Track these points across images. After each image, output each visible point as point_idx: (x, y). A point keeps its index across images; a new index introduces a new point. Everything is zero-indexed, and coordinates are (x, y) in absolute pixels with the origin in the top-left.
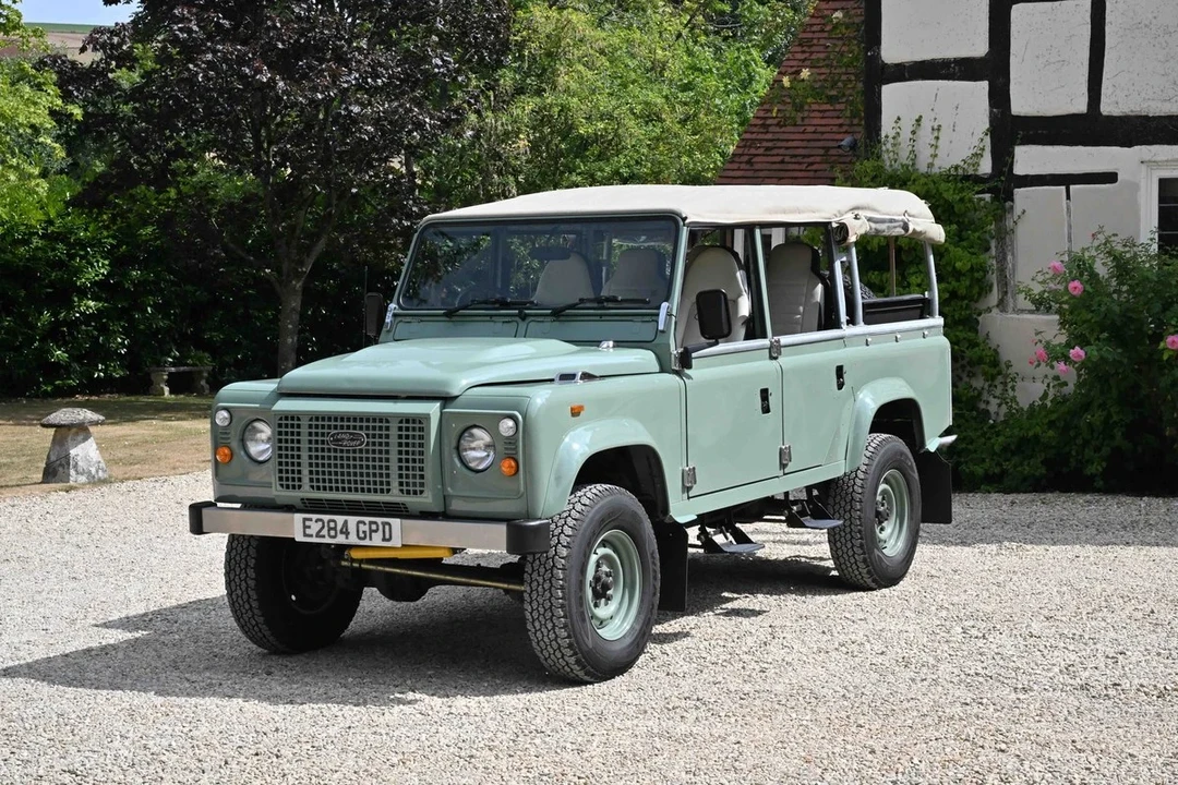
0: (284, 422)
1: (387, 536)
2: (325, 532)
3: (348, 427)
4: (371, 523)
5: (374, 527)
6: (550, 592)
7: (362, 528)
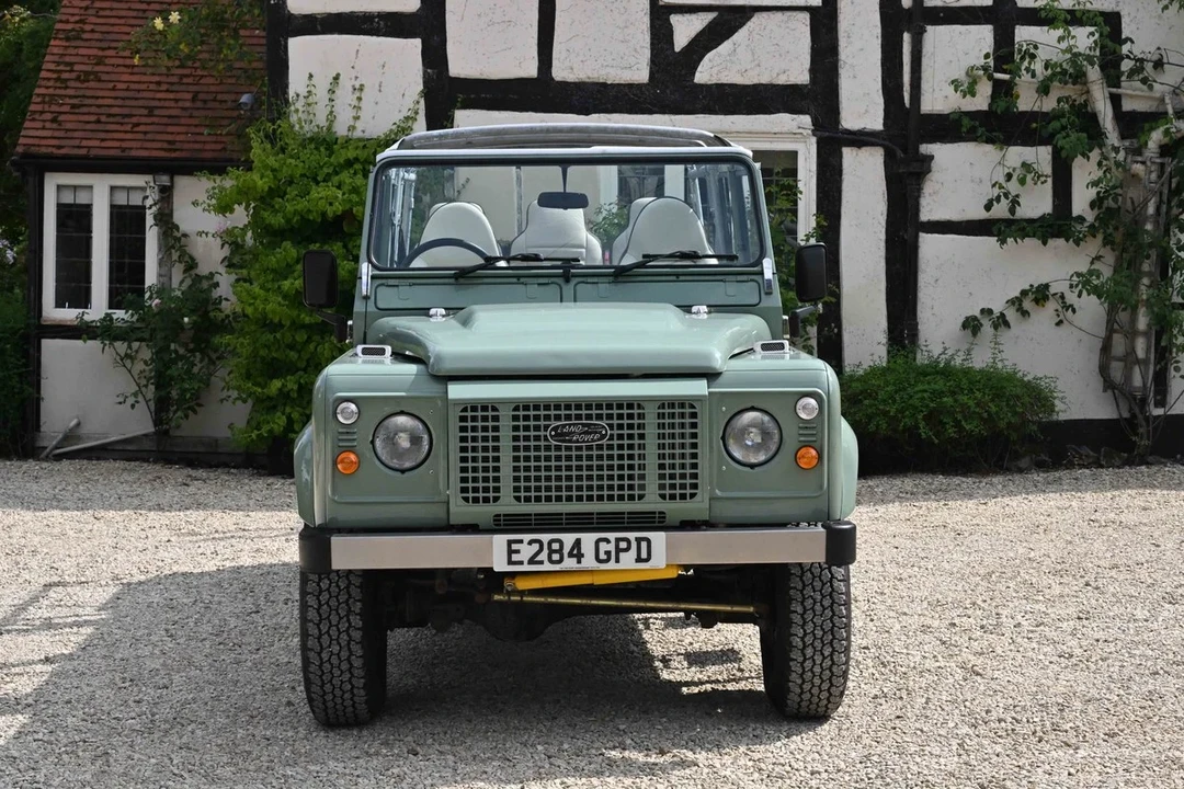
0: (469, 414)
1: (644, 555)
2: (543, 556)
3: (579, 417)
4: (618, 540)
5: (623, 545)
6: (832, 611)
7: (603, 547)
